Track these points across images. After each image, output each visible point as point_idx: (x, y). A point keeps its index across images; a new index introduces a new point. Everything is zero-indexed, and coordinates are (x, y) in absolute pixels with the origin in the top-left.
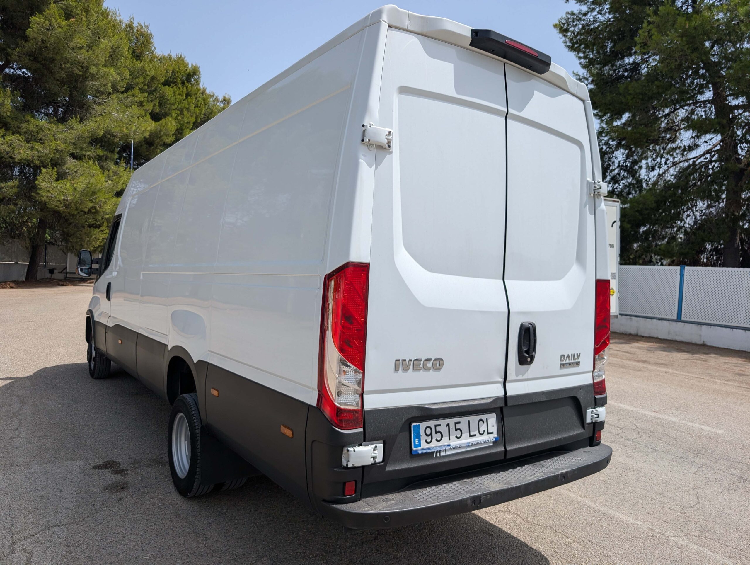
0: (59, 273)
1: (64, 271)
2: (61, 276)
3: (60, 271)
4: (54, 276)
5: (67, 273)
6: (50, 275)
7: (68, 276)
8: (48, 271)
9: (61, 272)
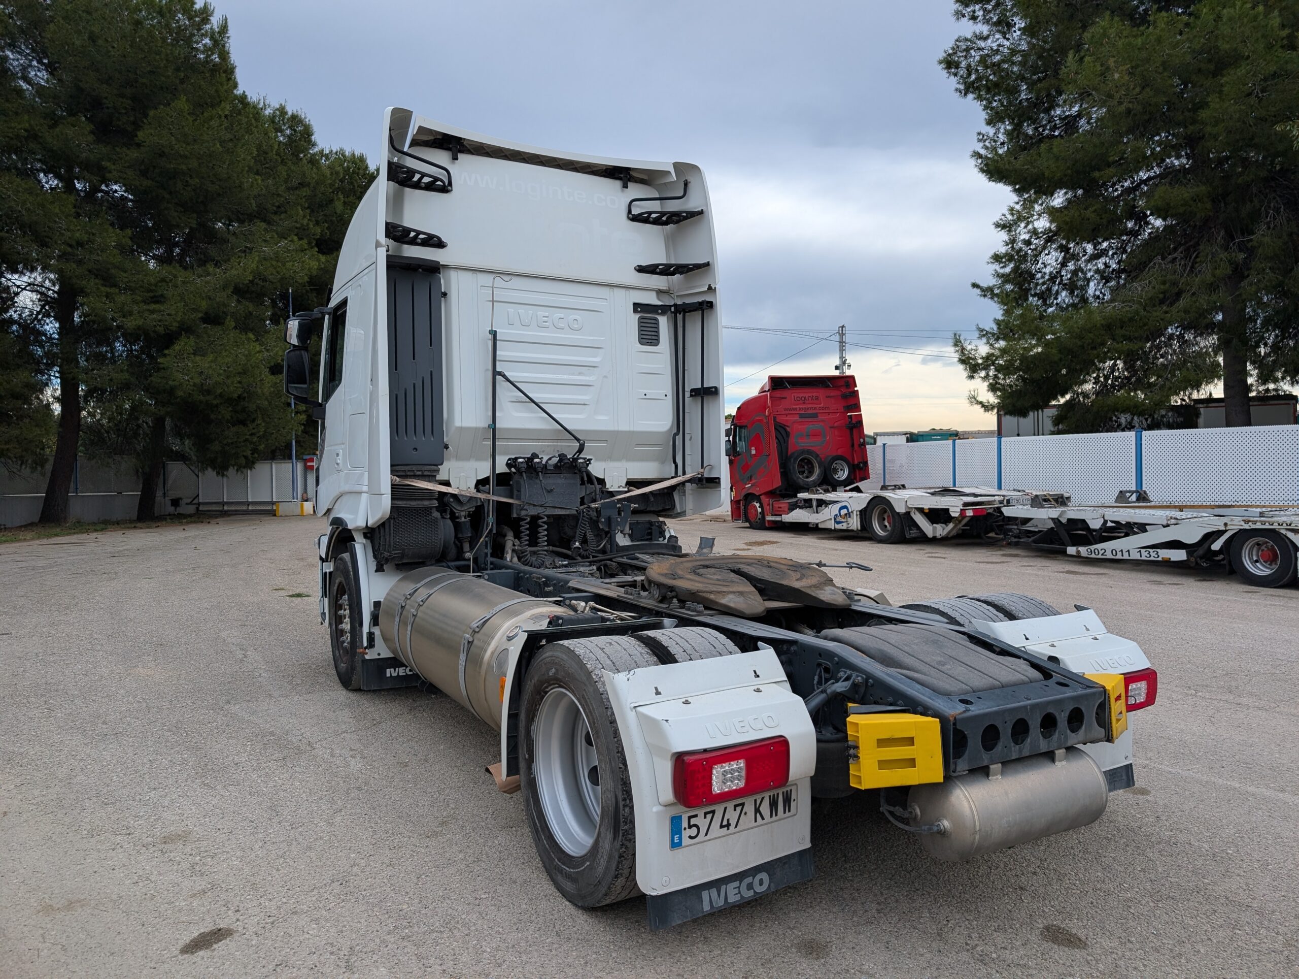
0: (187, 504)
1: (194, 502)
2: (191, 509)
3: (189, 501)
4: (180, 510)
5: (199, 504)
6: (173, 508)
7: (201, 508)
8: (170, 503)
9: (191, 503)
